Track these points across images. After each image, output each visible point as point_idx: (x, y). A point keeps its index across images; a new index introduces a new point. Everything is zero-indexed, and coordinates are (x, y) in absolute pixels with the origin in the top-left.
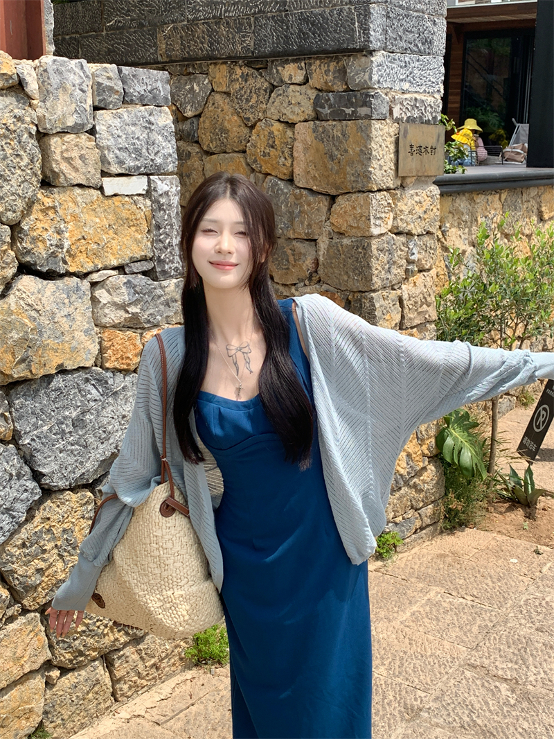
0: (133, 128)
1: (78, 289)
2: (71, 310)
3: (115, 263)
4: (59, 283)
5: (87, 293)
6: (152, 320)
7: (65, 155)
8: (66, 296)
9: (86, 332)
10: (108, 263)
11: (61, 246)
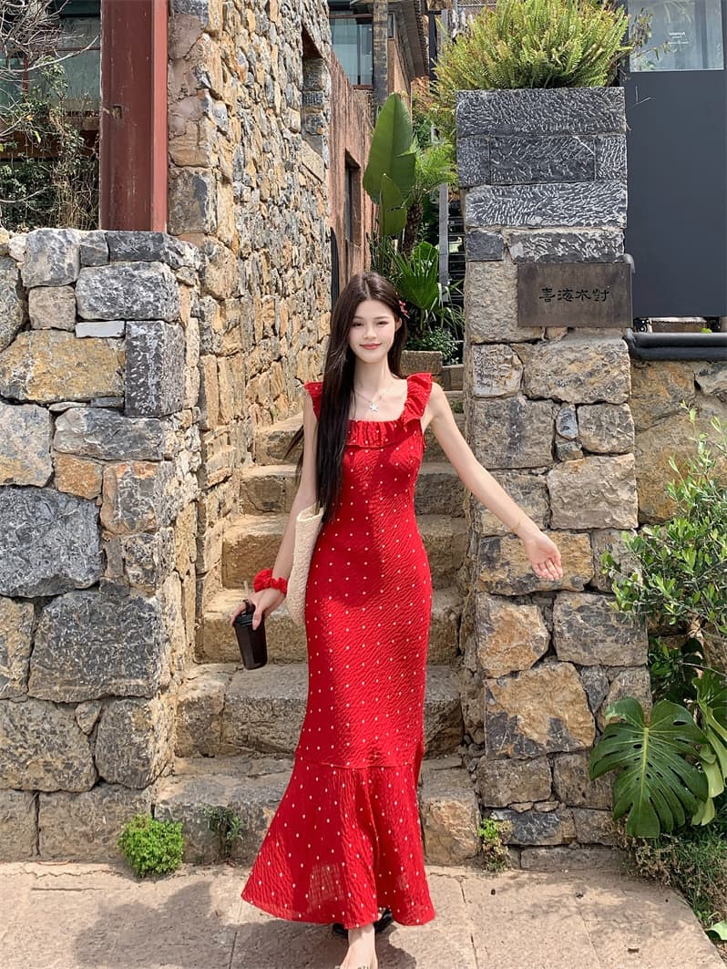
0: (112, 281)
1: (36, 415)
2: (27, 433)
3: (79, 396)
4: (19, 408)
5: (45, 419)
6: (113, 453)
7: (40, 304)
8: (23, 420)
9: (41, 455)
10: (70, 396)
11: (24, 378)
